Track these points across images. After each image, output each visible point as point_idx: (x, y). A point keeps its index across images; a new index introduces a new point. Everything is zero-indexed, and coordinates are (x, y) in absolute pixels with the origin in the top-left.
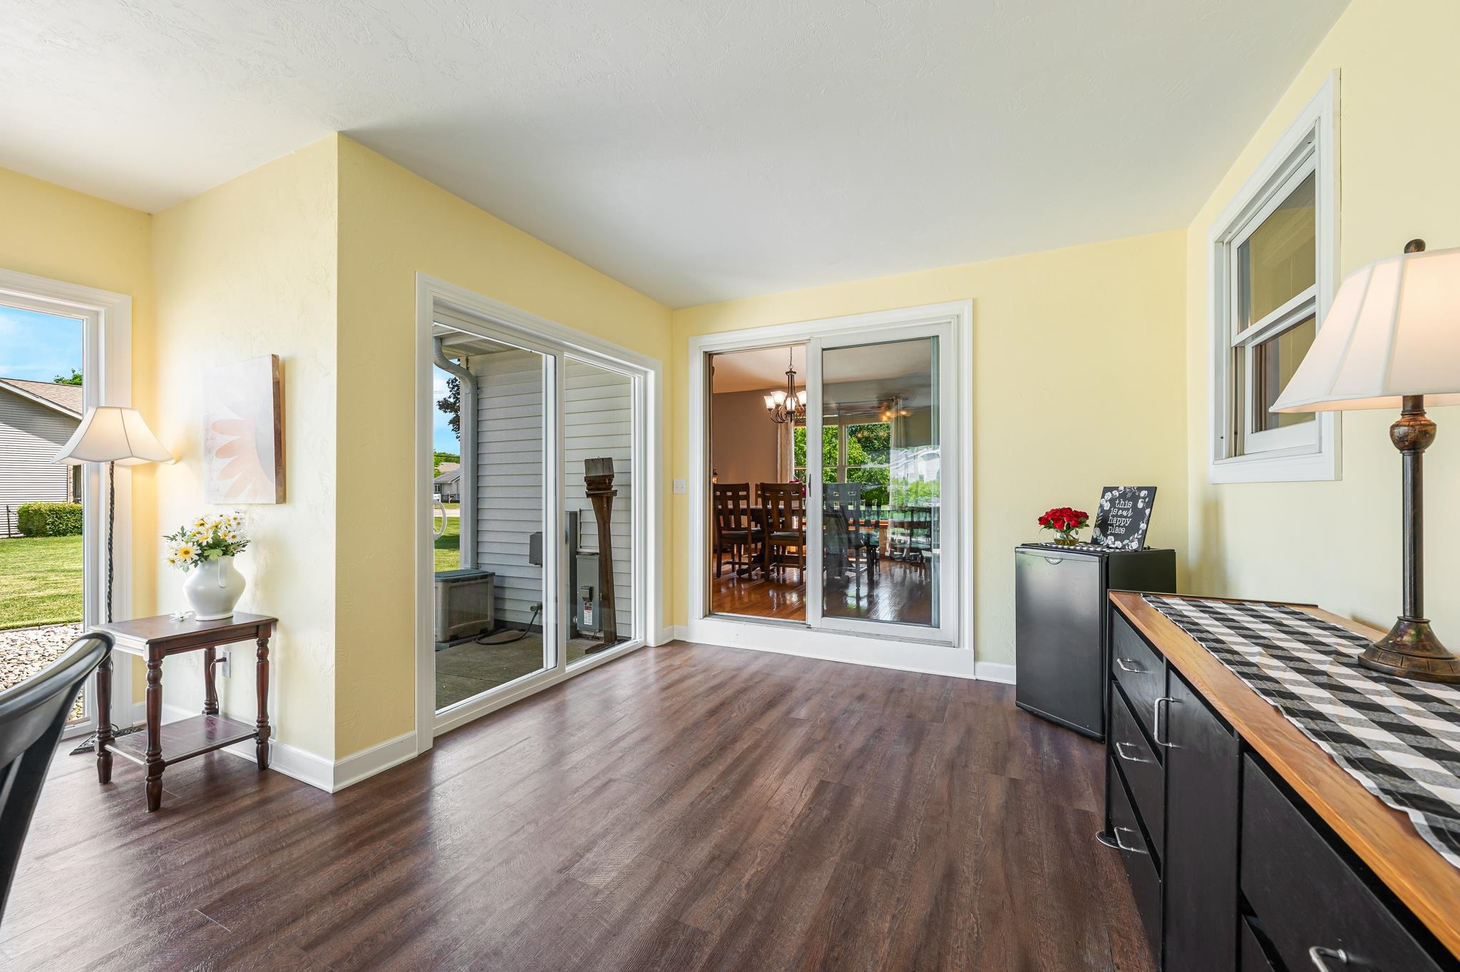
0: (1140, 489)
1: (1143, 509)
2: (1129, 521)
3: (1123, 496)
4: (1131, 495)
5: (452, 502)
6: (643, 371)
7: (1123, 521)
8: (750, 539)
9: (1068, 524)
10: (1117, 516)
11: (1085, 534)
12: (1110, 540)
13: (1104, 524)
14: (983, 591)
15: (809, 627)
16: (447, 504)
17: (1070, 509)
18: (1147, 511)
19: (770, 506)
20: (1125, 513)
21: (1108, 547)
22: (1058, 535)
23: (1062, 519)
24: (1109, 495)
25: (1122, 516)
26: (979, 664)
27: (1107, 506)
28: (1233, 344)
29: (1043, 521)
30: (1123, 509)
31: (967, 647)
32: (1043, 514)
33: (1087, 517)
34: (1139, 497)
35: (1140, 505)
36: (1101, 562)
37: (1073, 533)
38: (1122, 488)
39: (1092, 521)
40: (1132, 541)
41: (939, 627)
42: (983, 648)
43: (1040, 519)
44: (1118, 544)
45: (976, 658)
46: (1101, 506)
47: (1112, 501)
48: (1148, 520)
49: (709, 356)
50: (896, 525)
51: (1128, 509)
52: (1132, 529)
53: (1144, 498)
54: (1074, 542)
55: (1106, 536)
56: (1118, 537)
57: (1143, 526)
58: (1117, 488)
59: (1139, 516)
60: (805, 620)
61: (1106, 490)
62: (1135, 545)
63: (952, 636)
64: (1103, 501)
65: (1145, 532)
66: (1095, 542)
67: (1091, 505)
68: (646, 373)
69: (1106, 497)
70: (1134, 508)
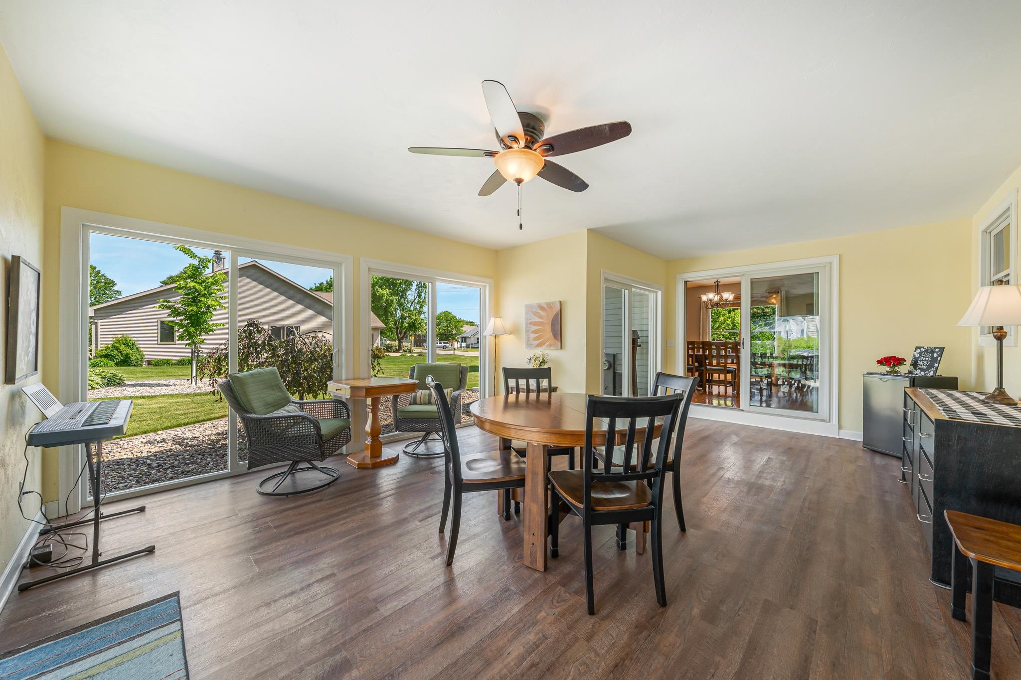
0: (936, 348)
1: (937, 357)
2: (929, 363)
3: (926, 351)
4: (931, 351)
5: (472, 348)
6: (655, 291)
7: (925, 363)
8: (694, 370)
9: (894, 364)
10: (922, 360)
11: (903, 369)
12: (918, 372)
13: (915, 364)
14: (843, 395)
15: (743, 410)
16: (469, 349)
17: (895, 357)
18: (939, 358)
19: (707, 353)
20: (927, 359)
21: (917, 374)
22: (888, 369)
23: (892, 361)
24: (918, 351)
25: (925, 360)
26: (841, 431)
27: (917, 356)
28: (992, 280)
29: (879, 362)
30: (926, 357)
31: (834, 423)
32: (879, 359)
33: (905, 361)
34: (935, 352)
35: (935, 355)
36: (910, 381)
37: (896, 368)
38: (926, 347)
39: (908, 362)
40: (930, 372)
41: (818, 412)
42: (843, 423)
43: (877, 361)
44: (923, 373)
45: (839, 428)
46: (914, 356)
47: (920, 353)
48: (939, 362)
49: (686, 282)
50: (779, 365)
51: (929, 357)
52: (930, 367)
53: (938, 352)
54: (897, 372)
55: (916, 369)
56: (922, 370)
57: (936, 365)
58: (923, 347)
59: (934, 360)
60: (739, 407)
61: (917, 348)
62: (931, 374)
63: (825, 416)
64: (915, 353)
65: (937, 367)
66: (910, 372)
67: (909, 355)
68: (656, 293)
69: (917, 352)
70: (932, 356)
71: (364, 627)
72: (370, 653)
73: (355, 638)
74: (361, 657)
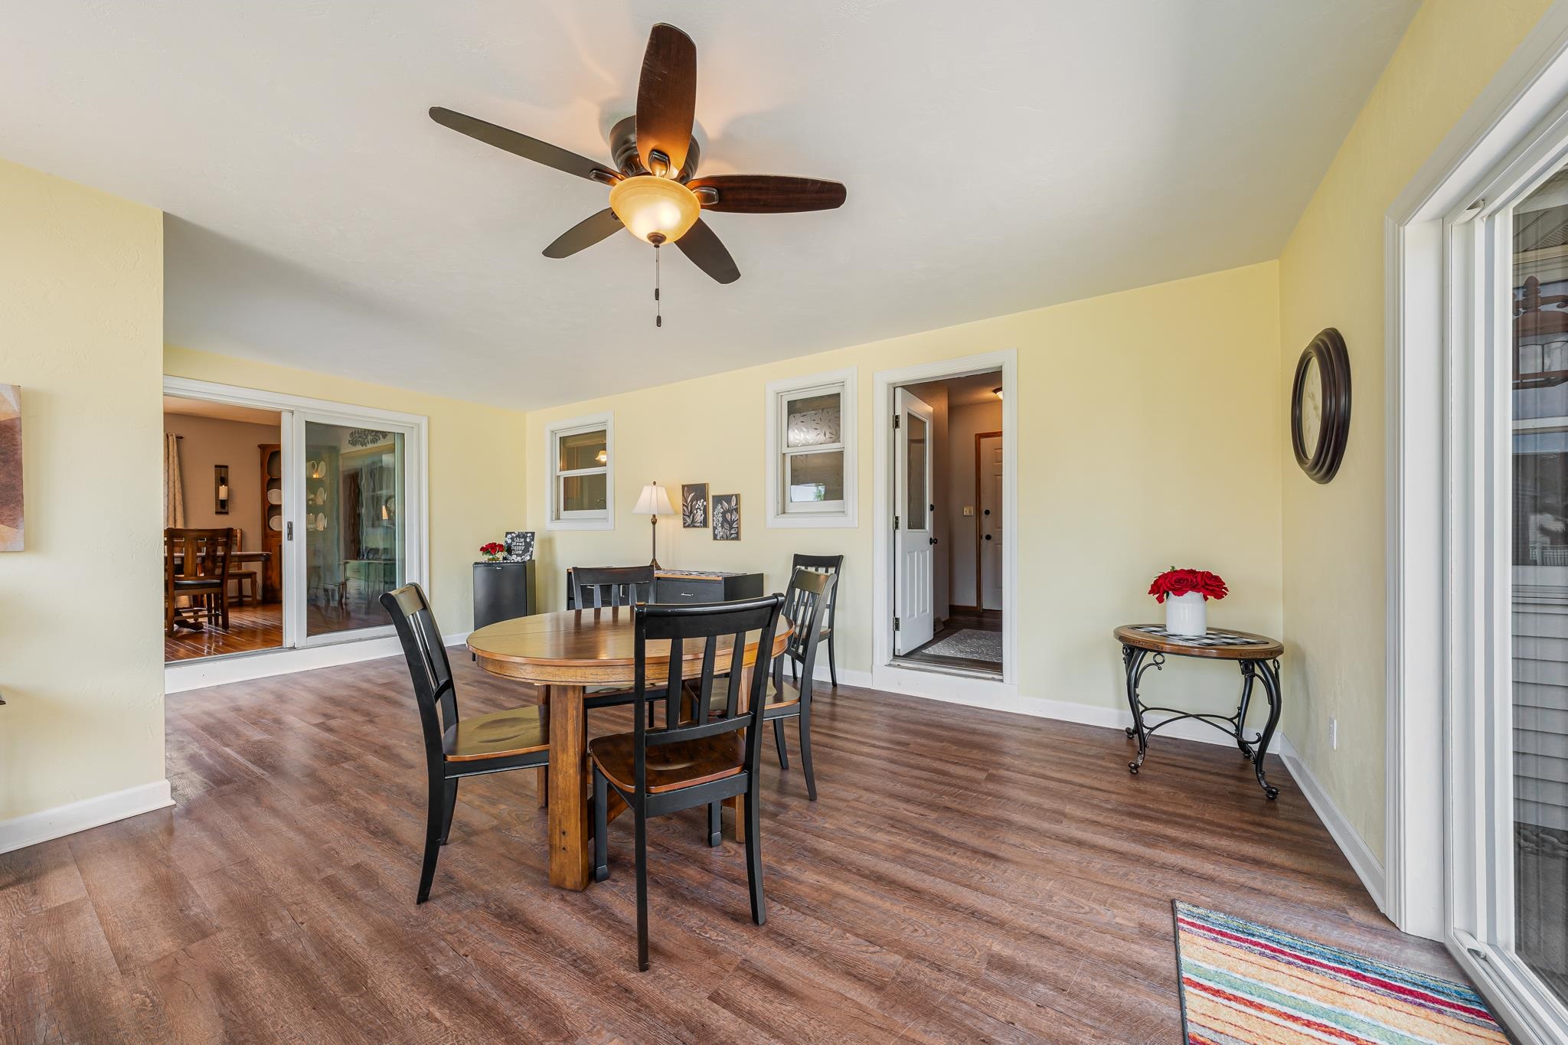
0: (527, 533)
1: (530, 542)
2: (523, 547)
3: (518, 536)
4: (523, 536)
7: (520, 548)
10: (515, 545)
12: (514, 557)
13: (509, 549)
18: (532, 542)
20: (520, 544)
21: (513, 560)
22: (491, 556)
23: (491, 549)
24: (509, 536)
25: (518, 545)
27: (509, 541)
29: (482, 549)
30: (518, 542)
33: (500, 547)
34: (527, 536)
35: (528, 540)
37: (497, 554)
38: (517, 532)
39: (502, 549)
40: (526, 557)
43: (480, 550)
44: (519, 559)
46: (506, 541)
47: (512, 539)
48: (533, 546)
51: (521, 542)
52: (526, 551)
53: (529, 536)
54: (498, 559)
55: (511, 555)
56: (518, 555)
57: (531, 549)
58: (514, 532)
59: (528, 545)
61: (507, 533)
62: (528, 558)
64: (506, 538)
65: (532, 552)
66: (505, 559)
67: (501, 541)
70: (525, 541)
71: (935, 974)
72: (964, 946)
73: (958, 974)
74: (976, 953)
